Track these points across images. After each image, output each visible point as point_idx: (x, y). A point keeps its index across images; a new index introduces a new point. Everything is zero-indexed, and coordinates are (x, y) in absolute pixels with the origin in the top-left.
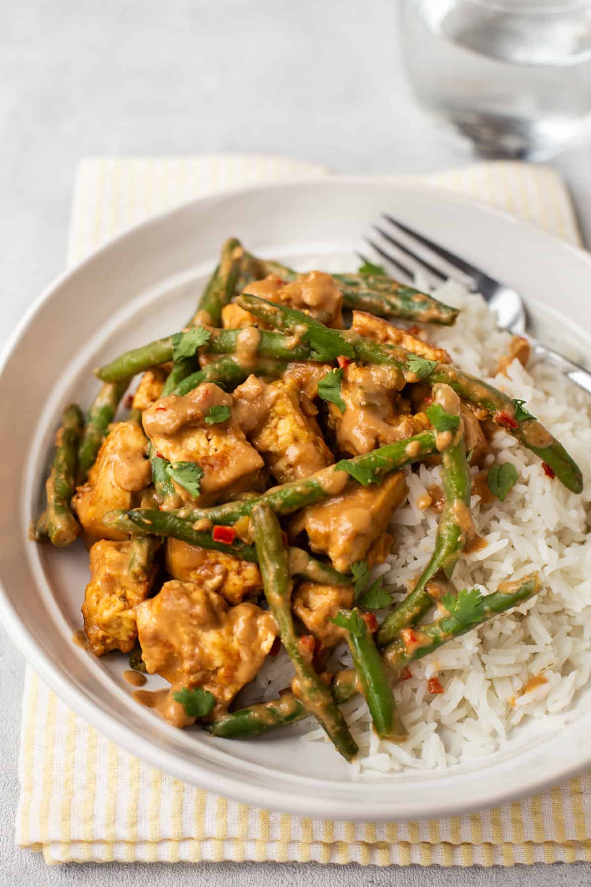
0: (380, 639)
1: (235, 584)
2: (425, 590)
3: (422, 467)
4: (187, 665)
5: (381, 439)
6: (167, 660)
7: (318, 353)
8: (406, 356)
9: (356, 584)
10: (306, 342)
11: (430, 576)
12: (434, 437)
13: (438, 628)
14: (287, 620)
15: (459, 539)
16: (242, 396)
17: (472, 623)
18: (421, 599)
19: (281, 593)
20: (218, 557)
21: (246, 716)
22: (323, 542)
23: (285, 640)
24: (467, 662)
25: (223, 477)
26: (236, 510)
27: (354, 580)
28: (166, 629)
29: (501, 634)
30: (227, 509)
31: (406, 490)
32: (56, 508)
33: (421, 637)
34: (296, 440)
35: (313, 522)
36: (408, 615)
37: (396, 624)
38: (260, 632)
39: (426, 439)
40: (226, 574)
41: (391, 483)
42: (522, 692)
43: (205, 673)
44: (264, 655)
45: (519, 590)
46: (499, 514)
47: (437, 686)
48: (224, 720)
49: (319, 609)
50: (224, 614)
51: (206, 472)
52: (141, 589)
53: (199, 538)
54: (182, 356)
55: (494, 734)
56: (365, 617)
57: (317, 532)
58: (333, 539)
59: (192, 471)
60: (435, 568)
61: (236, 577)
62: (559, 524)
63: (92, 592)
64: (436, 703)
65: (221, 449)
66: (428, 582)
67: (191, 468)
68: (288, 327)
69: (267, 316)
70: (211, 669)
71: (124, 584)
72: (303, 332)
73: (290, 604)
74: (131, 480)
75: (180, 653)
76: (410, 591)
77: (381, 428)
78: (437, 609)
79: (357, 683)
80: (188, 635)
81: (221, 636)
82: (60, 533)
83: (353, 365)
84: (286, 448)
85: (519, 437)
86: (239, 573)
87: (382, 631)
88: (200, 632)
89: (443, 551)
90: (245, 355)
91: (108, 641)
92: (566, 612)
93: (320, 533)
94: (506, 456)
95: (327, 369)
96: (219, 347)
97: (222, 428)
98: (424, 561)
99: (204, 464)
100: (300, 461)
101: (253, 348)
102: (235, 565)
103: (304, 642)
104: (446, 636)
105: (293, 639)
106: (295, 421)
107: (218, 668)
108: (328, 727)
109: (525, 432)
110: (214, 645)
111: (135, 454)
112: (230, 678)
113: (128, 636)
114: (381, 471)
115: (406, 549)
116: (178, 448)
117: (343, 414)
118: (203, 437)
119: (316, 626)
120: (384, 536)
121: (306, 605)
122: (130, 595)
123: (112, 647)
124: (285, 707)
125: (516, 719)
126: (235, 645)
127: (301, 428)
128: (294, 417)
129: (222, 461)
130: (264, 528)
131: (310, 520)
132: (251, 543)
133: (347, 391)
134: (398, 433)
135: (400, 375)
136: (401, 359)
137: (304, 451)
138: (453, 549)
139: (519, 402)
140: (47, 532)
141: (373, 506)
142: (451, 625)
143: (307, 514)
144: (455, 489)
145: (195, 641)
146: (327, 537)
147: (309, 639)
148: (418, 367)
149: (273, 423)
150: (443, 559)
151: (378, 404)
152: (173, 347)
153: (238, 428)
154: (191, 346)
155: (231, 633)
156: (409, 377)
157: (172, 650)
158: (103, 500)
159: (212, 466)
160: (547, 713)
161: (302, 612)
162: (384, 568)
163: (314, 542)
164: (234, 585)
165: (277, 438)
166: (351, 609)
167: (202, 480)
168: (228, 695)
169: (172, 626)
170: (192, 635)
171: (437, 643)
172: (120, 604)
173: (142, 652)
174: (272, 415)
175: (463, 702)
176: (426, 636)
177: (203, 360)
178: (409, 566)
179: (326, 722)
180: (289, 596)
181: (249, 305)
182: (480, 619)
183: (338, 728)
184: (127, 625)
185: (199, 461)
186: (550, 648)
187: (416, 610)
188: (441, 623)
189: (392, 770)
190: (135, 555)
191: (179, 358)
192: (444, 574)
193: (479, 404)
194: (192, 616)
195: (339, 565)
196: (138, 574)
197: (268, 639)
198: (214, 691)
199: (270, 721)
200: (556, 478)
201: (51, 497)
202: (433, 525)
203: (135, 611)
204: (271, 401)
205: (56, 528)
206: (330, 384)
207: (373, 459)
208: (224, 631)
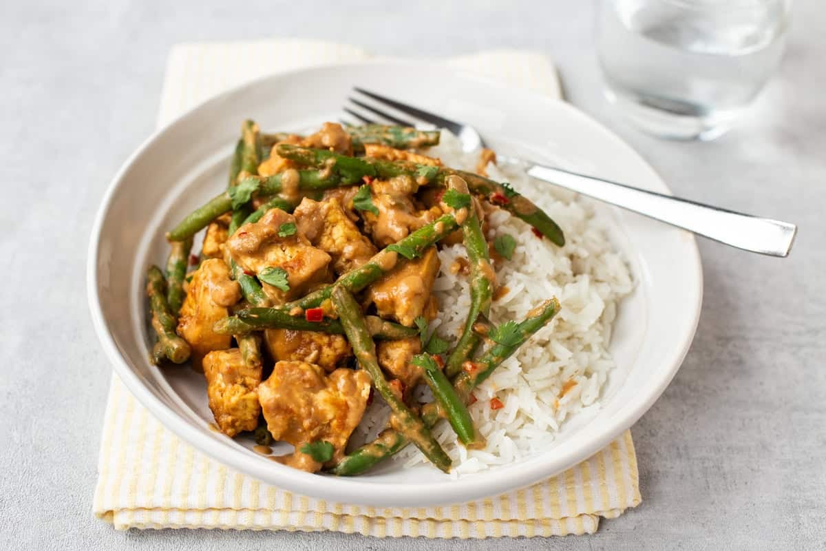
0: (449, 374)
1: (328, 354)
2: (473, 330)
3: (445, 247)
4: (306, 423)
5: (411, 227)
6: (289, 425)
7: (347, 178)
8: (415, 167)
9: (422, 334)
10: (336, 171)
11: (473, 320)
12: (453, 217)
13: (489, 355)
14: (377, 371)
15: (489, 288)
16: (301, 214)
17: (514, 346)
18: (471, 338)
19: (368, 350)
20: (311, 336)
21: (361, 454)
22: (389, 307)
23: (379, 386)
24: (515, 381)
25: (304, 272)
26: (318, 296)
27: (419, 331)
28: (285, 398)
29: (533, 358)
30: (311, 297)
31: (439, 263)
32: (168, 336)
33: (479, 365)
34: (349, 240)
35: (379, 294)
36: (465, 352)
37: (458, 360)
38: (358, 384)
39: (446, 219)
40: (320, 348)
41: (428, 257)
42: (561, 396)
43: (321, 427)
44: (365, 400)
45: (544, 312)
46: (509, 271)
47: (497, 404)
48: (343, 462)
49: (398, 359)
50: (326, 378)
51: (289, 272)
52: (257, 374)
53: (296, 322)
54: (240, 204)
55: (550, 429)
56: (434, 357)
57: (384, 301)
58: (398, 303)
59: (279, 273)
60: (475, 314)
61: (328, 349)
62: (555, 270)
63: (215, 389)
64: (499, 417)
65: (295, 255)
66: (474, 324)
67: (278, 272)
68: (320, 162)
69: (302, 158)
70: (324, 423)
71: (243, 373)
72: (332, 164)
73: (376, 358)
74: (227, 297)
75: (299, 416)
76: (459, 337)
77: (411, 220)
78: (484, 343)
79: (440, 411)
80: (303, 398)
81: (330, 393)
82: (178, 351)
83: (376, 181)
84: (343, 248)
85: (510, 209)
86: (330, 345)
87: (449, 368)
88: (312, 394)
89: (479, 300)
90: (289, 191)
91: (237, 424)
92: (576, 336)
93: (386, 300)
94: (503, 229)
95: (355, 190)
96: (268, 190)
97: (292, 240)
98: (464, 313)
99: (286, 267)
100: (356, 255)
101: (296, 185)
102: (326, 340)
103: (394, 384)
104: (497, 360)
105: (385, 383)
106: (345, 224)
107: (331, 421)
108: (426, 447)
109: (516, 205)
110: (325, 401)
111: (224, 279)
112: (342, 425)
113: (253, 415)
114: (420, 248)
115: (449, 307)
116: (261, 261)
117: (378, 217)
118: (279, 249)
119: (399, 371)
120: (432, 297)
121: (387, 357)
122: (249, 380)
123: (240, 429)
124: (389, 440)
125: (562, 417)
126: (342, 397)
127: (351, 229)
128: (344, 222)
129: (299, 262)
130: (344, 302)
131: (376, 294)
132: (336, 318)
133: (377, 200)
134: (423, 221)
135: (413, 179)
136: (412, 169)
137: (357, 246)
138: (485, 298)
139: (505, 185)
140: (165, 355)
141: (421, 273)
142: (499, 350)
143: (372, 290)
144: (478, 251)
145: (310, 403)
146: (393, 303)
147: (397, 382)
148: (426, 172)
149: (328, 231)
150: (480, 305)
151: (404, 203)
152: (231, 199)
153: (305, 238)
154: (246, 193)
155: (336, 390)
156: (421, 180)
157: (291, 415)
158: (207, 319)
159: (292, 268)
160: (584, 406)
161: (386, 363)
162: (437, 322)
163: (380, 310)
164: (328, 356)
165: (334, 241)
166: (423, 353)
167: (288, 278)
168: (343, 442)
169: (290, 394)
170: (307, 398)
171: (492, 367)
172: (242, 389)
173: (266, 424)
174: (327, 224)
175: (519, 413)
176: (482, 365)
177: (256, 203)
178: (454, 319)
179: (423, 444)
180: (374, 352)
181: (287, 152)
182: (520, 340)
183: (433, 447)
184: (251, 405)
185: (282, 266)
186: (572, 360)
187: (469, 347)
188: (490, 352)
189: (481, 470)
190: (247, 348)
191: (237, 206)
192: (484, 316)
193: (477, 190)
194: (304, 381)
195: (406, 321)
196: (253, 360)
197: (366, 388)
198: (331, 440)
199: (380, 454)
200: (544, 237)
201: (160, 329)
202: (465, 285)
203: (256, 392)
204: (325, 213)
205: (173, 349)
206: (363, 197)
207: (412, 240)
208: (330, 389)
